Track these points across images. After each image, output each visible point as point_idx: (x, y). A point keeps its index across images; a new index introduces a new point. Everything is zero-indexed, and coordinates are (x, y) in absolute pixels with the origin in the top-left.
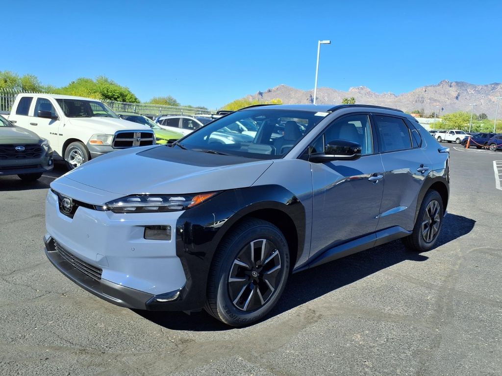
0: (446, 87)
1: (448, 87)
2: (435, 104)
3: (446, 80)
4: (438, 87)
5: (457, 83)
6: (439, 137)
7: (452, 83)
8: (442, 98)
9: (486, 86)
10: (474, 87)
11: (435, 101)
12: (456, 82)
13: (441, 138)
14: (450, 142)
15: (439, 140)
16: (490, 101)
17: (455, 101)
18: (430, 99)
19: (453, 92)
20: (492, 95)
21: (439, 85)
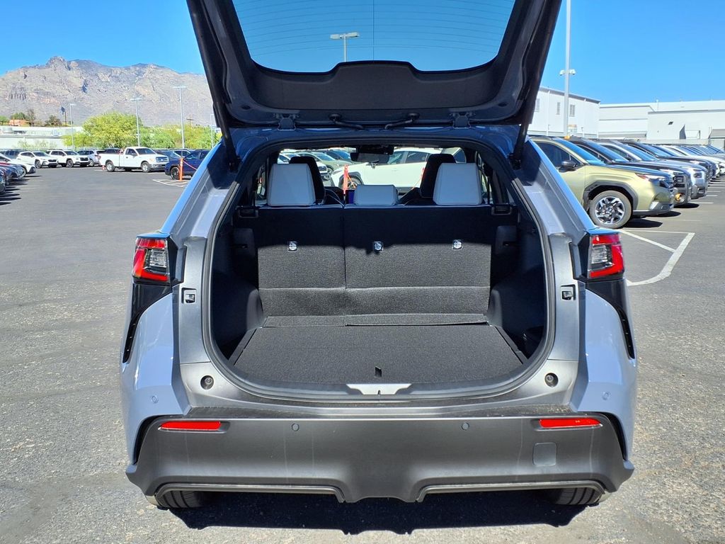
0: (61, 69)
1: (65, 70)
2: (47, 101)
3: (59, 57)
4: (47, 70)
5: (79, 62)
6: (108, 162)
7: (70, 62)
8: (58, 90)
9: (128, 68)
10: (109, 70)
11: (47, 94)
12: (77, 61)
13: (112, 164)
14: (128, 169)
15: (109, 168)
16: (138, 94)
17: (82, 94)
18: (37, 91)
19: (76, 79)
20: (140, 84)
21: (48, 66)
